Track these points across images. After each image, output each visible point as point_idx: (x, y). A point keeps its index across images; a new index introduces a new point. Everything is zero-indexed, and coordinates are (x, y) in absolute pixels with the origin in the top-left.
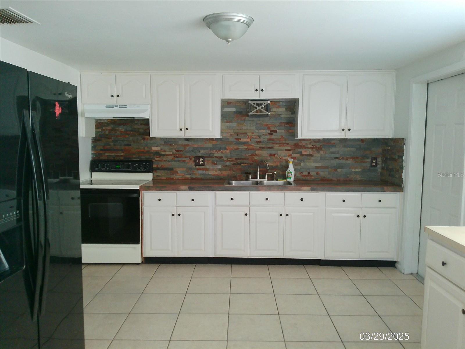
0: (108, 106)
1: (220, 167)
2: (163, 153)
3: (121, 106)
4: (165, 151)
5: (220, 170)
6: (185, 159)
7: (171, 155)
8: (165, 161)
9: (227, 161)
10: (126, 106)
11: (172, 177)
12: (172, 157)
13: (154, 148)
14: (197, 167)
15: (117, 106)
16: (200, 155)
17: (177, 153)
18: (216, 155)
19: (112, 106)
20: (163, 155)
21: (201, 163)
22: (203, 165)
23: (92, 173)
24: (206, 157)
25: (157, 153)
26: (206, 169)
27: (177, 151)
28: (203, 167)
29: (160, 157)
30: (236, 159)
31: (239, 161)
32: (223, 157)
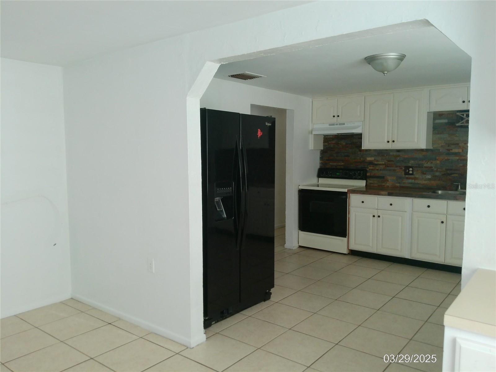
0: (330, 125)
1: (429, 177)
2: (376, 163)
3: (340, 124)
4: (378, 161)
5: (430, 179)
6: (396, 168)
7: (383, 164)
8: (377, 170)
9: (437, 171)
10: (344, 124)
11: (383, 184)
12: (384, 166)
13: (369, 159)
14: (407, 176)
15: (337, 124)
16: (410, 165)
17: (389, 163)
18: (425, 165)
19: (333, 125)
20: (376, 165)
21: (411, 172)
22: (412, 174)
23: (319, 178)
24: (416, 167)
25: (371, 163)
26: (415, 179)
27: (389, 161)
28: (412, 176)
29: (373, 166)
30: (447, 170)
31: (448, 172)
32: (432, 167)
